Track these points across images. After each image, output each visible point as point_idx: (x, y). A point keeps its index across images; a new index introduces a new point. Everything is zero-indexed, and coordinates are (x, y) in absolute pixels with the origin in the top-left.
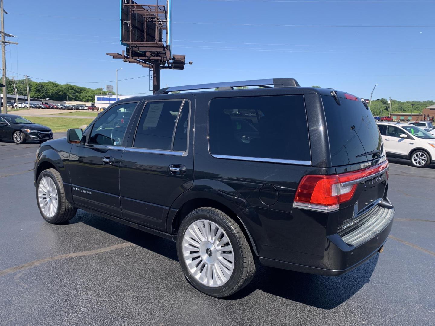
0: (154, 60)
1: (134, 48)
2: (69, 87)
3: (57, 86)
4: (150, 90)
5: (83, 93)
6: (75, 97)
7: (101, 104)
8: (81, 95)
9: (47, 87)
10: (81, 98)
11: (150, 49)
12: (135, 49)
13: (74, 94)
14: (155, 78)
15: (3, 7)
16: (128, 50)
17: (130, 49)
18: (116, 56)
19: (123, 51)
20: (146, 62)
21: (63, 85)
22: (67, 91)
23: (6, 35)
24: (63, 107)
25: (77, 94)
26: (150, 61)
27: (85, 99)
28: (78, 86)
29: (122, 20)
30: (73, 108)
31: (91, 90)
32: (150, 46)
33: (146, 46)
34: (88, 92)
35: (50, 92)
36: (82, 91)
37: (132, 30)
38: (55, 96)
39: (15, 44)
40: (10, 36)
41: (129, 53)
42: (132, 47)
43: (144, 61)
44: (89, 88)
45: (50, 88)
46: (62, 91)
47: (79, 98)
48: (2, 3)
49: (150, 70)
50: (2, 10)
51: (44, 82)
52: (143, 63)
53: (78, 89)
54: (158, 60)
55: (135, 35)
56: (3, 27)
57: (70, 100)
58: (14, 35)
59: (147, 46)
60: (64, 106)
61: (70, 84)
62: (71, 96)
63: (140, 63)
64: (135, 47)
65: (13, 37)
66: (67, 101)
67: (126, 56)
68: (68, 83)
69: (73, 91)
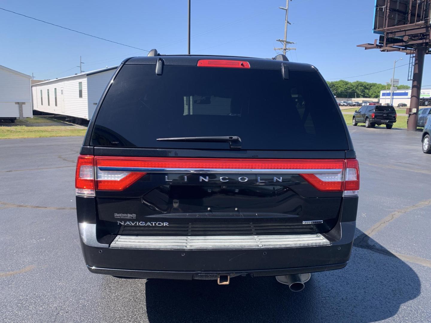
0: (417, 44)
1: (389, 34)
2: (358, 84)
3: (347, 84)
4: (408, 80)
5: (372, 89)
6: (364, 94)
7: (385, 99)
8: (370, 91)
9: (338, 85)
10: (370, 94)
11: (408, 33)
12: (390, 36)
13: (363, 91)
14: (417, 65)
15: (287, 19)
16: (381, 38)
17: (385, 37)
18: (368, 47)
19: (376, 40)
20: (408, 48)
21: (353, 82)
22: (356, 88)
23: (288, 43)
24: (345, 104)
25: (366, 90)
26: (412, 46)
27: (374, 96)
28: (368, 82)
29: (377, 6)
30: (355, 104)
31: (381, 85)
32: (409, 29)
33: (404, 30)
34: (378, 87)
35: (339, 91)
36: (372, 87)
37: (389, 14)
38: (344, 94)
39: (294, 49)
40: (291, 43)
41: (383, 41)
42: (388, 33)
43: (404, 48)
44: (379, 83)
45: (340, 86)
46: (351, 88)
47: (368, 95)
48: (287, 16)
49: (410, 57)
50: (287, 22)
51: (335, 81)
52: (403, 49)
53: (368, 85)
54: (422, 44)
55: (395, 20)
56: (286, 36)
57: (358, 96)
58: (293, 42)
59: (406, 29)
60: (347, 103)
61: (360, 81)
62: (360, 93)
63: (399, 50)
64: (391, 33)
65: (293, 43)
66: (354, 97)
67: (380, 45)
68: (358, 80)
69: (363, 88)
